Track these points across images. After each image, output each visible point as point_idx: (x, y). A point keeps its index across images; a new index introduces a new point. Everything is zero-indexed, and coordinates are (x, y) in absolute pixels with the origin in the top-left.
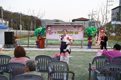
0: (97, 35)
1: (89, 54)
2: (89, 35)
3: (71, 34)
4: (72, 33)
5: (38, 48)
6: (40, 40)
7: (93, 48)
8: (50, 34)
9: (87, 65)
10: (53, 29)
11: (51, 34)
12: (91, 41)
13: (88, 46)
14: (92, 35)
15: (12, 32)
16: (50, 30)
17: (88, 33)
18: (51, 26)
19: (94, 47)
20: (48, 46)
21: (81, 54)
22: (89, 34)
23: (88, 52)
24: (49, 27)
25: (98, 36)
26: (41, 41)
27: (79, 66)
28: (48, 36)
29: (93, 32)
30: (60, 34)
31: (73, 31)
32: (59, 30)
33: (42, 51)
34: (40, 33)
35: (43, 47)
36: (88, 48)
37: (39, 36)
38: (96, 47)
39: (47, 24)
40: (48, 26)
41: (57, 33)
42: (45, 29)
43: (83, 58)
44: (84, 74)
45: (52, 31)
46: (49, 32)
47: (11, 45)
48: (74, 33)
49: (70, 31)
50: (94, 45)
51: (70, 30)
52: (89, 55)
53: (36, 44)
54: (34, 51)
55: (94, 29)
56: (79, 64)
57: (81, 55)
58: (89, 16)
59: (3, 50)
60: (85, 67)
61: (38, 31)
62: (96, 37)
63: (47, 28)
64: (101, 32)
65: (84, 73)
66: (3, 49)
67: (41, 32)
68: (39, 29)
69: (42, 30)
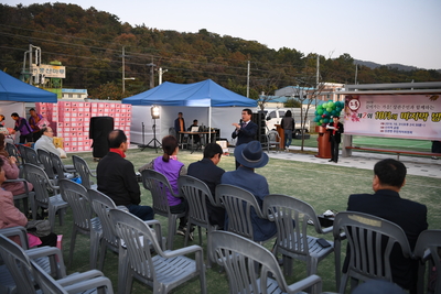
3: (420, 121)
4: (423, 117)
8: (355, 119)
10: (364, 105)
11: (357, 120)
16: (354, 108)
18: (357, 97)
20: (354, 153)
24: (353, 101)
28: (350, 127)
30: (383, 121)
31: (426, 110)
32: (381, 109)
34: (327, 117)
40: (350, 97)
41: (374, 116)
42: (341, 106)
45: (359, 112)
46: (352, 114)
48: (430, 118)
49: (415, 110)
51: (418, 108)
59: (226, 154)
61: (320, 111)
63: (347, 102)
67: (330, 114)
68: (324, 105)
69: (334, 108)
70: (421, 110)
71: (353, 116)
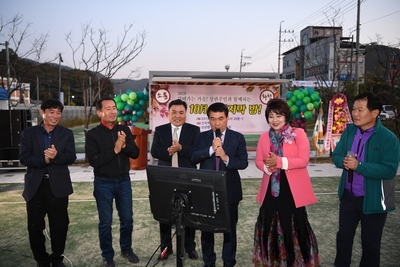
2: (297, 116)
3: (238, 115)
4: (241, 109)
8: (165, 114)
10: (175, 96)
16: (162, 100)
17: (295, 108)
22: (299, 112)
25: (325, 118)
32: (196, 102)
34: (129, 113)
35: (144, 165)
40: (157, 86)
42: (145, 99)
46: (160, 108)
48: (247, 111)
49: (233, 102)
51: (235, 99)
55: (315, 96)
61: (120, 105)
62: (319, 123)
63: (153, 94)
64: (335, 106)
67: (133, 108)
69: (136, 101)
70: (239, 102)
71: (163, 111)
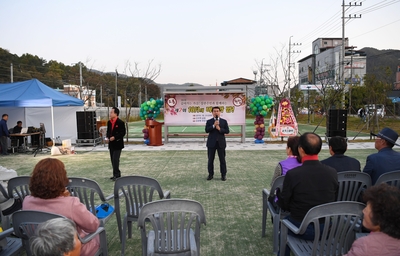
0: (274, 112)
1: (260, 156)
2: (257, 113)
5: (148, 144)
6: (152, 127)
7: (267, 142)
8: (174, 113)
9: (255, 185)
10: (180, 102)
12: (262, 126)
13: (257, 136)
14: (263, 112)
15: (91, 112)
16: (171, 104)
17: (255, 108)
18: (174, 96)
19: (269, 139)
20: (170, 140)
21: (241, 156)
22: (258, 111)
23: (257, 152)
24: (171, 99)
25: (276, 115)
26: (153, 130)
27: (237, 190)
28: (169, 119)
29: (265, 107)
30: (194, 114)
31: (222, 105)
32: (193, 105)
33: (155, 152)
34: (151, 112)
35: (159, 143)
36: (256, 142)
37: (150, 118)
38: (272, 140)
39: (165, 92)
40: (168, 96)
41: (187, 110)
42: (161, 104)
43: (245, 166)
44: (249, 214)
45: (176, 107)
46: (171, 109)
47: (91, 140)
48: (225, 110)
50: (269, 135)
51: (217, 103)
52: (259, 160)
53: (143, 135)
54: (139, 152)
55: (268, 100)
56: (237, 185)
57: (241, 160)
58: (255, 74)
59: (73, 152)
60: (250, 191)
61: (145, 108)
62: (273, 118)
63: (166, 101)
64: (283, 106)
65: (249, 210)
66: (73, 148)
67: (154, 110)
68: (148, 103)
69: (156, 105)
70: (219, 105)
71: (172, 111)
